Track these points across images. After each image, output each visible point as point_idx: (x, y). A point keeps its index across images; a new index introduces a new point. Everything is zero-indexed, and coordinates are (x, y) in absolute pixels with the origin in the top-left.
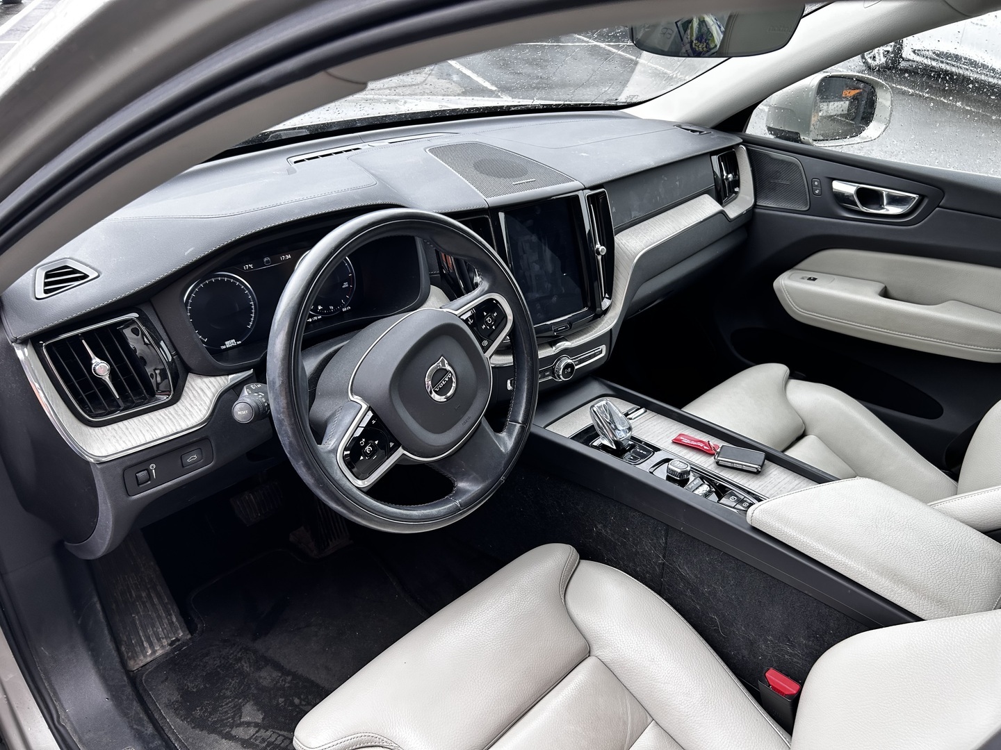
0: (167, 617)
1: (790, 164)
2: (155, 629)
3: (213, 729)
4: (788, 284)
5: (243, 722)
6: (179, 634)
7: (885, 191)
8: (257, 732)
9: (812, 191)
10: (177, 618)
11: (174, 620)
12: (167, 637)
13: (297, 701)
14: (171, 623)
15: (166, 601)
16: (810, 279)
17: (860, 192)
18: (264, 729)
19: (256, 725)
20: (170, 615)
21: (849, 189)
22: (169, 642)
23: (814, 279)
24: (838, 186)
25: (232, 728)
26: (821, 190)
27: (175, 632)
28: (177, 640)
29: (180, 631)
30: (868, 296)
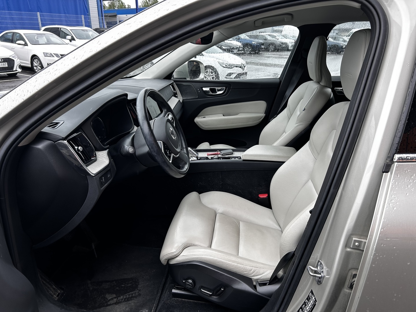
0: (51, 287)
1: (189, 85)
2: (49, 292)
3: (100, 307)
4: (199, 120)
5: (110, 299)
6: (58, 291)
7: (216, 88)
8: (117, 299)
9: (197, 91)
10: (55, 286)
11: (54, 287)
12: (55, 294)
13: (123, 286)
14: (54, 289)
15: (48, 281)
16: (204, 117)
17: (210, 89)
18: (119, 297)
19: (115, 298)
20: (52, 286)
21: (207, 89)
22: (57, 295)
23: (205, 117)
24: (204, 89)
25: (107, 303)
26: (200, 91)
27: (57, 292)
28: (59, 294)
29: (58, 290)
30: (221, 117)
